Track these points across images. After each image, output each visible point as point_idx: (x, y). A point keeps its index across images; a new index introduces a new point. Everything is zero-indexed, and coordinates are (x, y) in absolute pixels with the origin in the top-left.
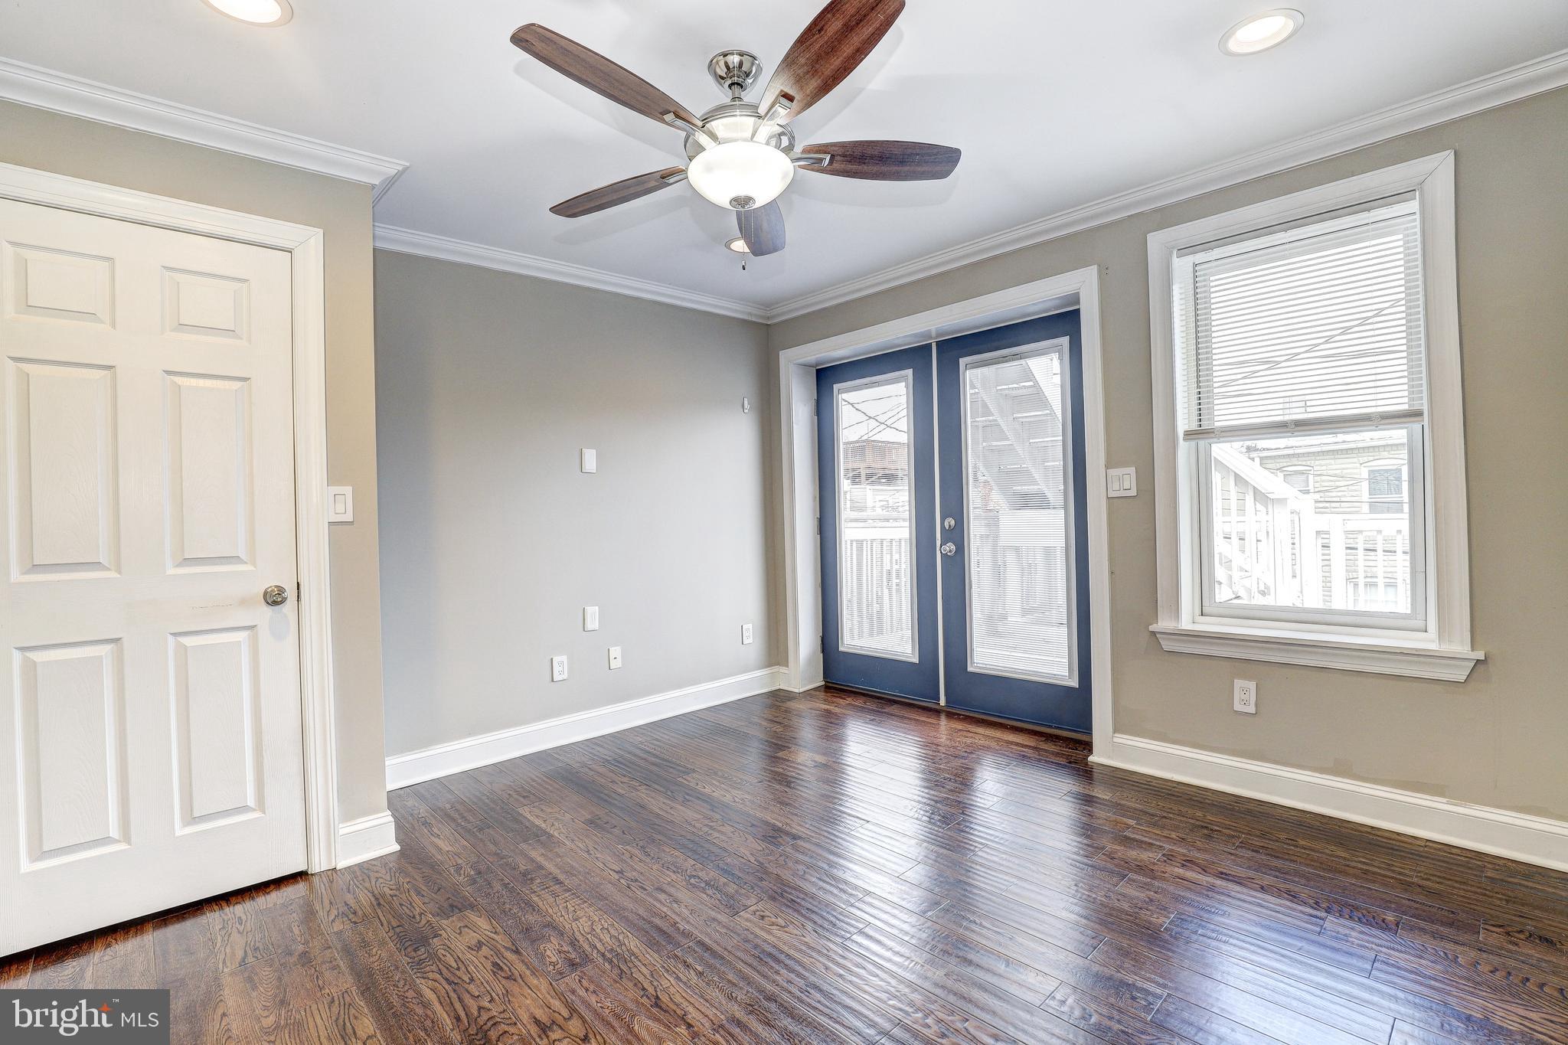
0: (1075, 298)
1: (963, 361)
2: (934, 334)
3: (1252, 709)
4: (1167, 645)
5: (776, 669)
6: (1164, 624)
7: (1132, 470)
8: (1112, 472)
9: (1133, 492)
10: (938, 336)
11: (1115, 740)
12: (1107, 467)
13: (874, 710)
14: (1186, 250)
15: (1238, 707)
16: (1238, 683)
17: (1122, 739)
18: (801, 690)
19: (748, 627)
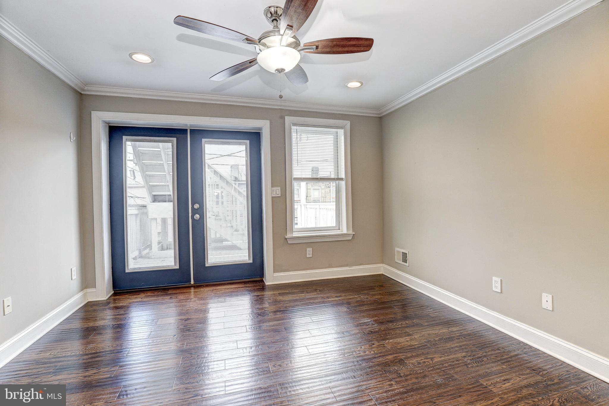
0: (260, 129)
1: (203, 140)
2: (189, 126)
3: (311, 256)
4: (289, 242)
5: (85, 291)
6: (289, 236)
7: (279, 188)
8: (274, 188)
9: (280, 195)
10: (190, 127)
11: (274, 275)
12: (272, 187)
13: (162, 295)
14: (295, 125)
15: (308, 256)
16: (308, 249)
17: (276, 274)
18: (107, 298)
19: (74, 269)
